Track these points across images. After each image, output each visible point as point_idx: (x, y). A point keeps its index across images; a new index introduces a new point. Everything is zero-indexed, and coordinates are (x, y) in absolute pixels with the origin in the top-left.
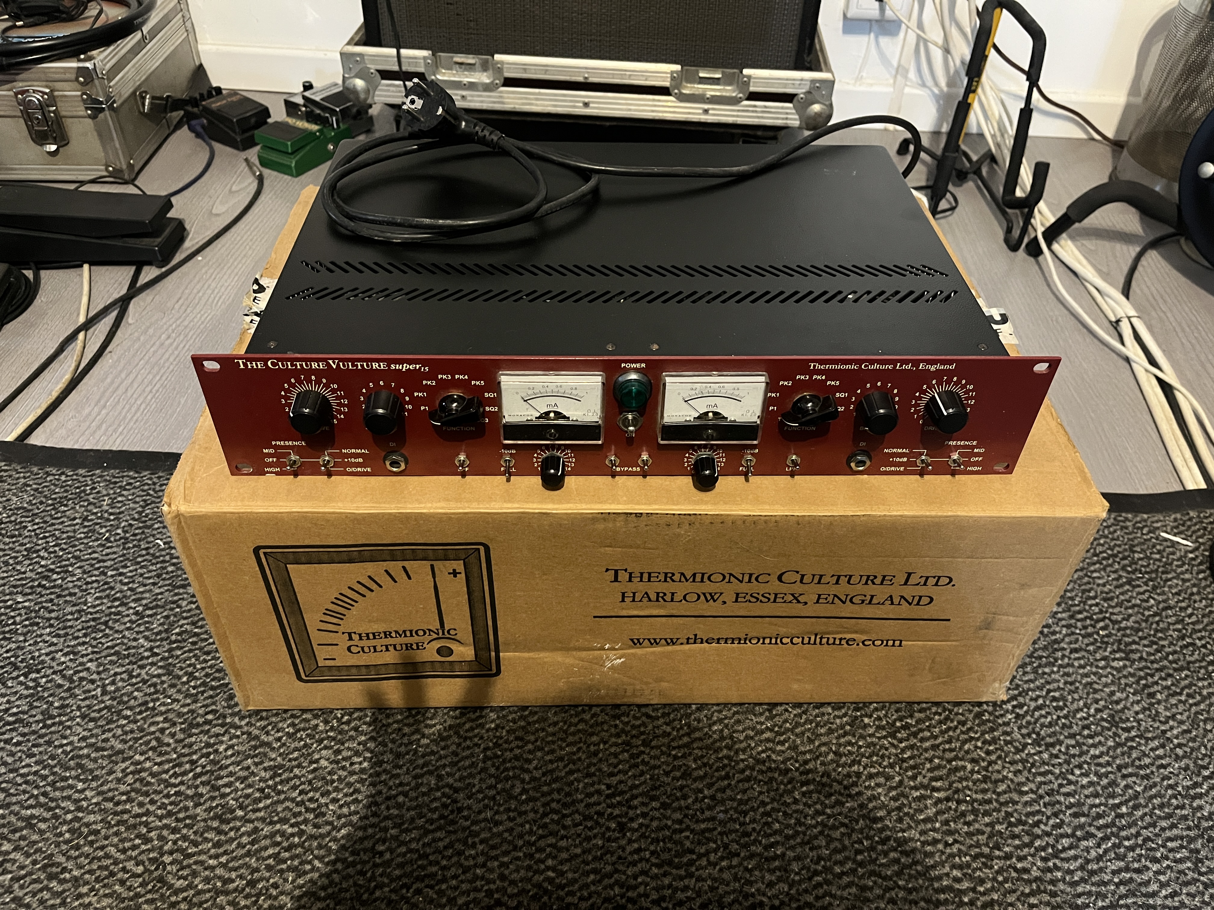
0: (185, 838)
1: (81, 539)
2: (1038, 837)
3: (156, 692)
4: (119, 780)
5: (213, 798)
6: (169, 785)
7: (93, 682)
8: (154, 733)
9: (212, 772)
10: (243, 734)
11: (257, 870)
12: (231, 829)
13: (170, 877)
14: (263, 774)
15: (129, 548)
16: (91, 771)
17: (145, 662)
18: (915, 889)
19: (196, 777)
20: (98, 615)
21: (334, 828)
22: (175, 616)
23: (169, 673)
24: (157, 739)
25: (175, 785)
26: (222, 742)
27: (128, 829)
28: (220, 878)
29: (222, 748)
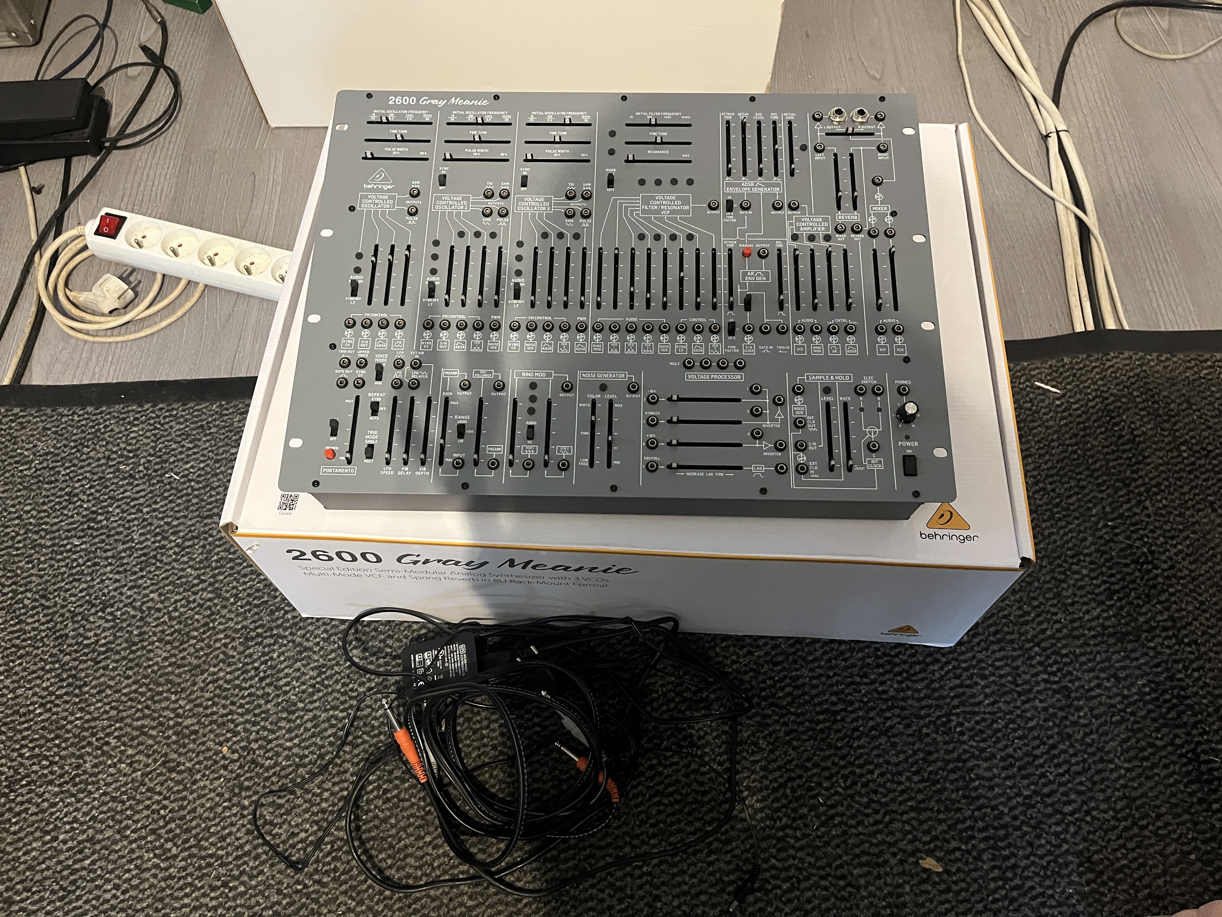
0: (264, 728)
1: (110, 479)
2: (898, 665)
3: (213, 613)
4: (202, 690)
5: (278, 696)
6: (242, 689)
7: (159, 610)
8: (219, 648)
9: (272, 675)
10: (289, 642)
11: (323, 747)
12: (297, 718)
13: (260, 759)
14: (311, 673)
15: (154, 484)
16: (179, 684)
17: (197, 588)
18: (802, 714)
19: (261, 680)
20: (146, 551)
21: (373, 710)
22: (209, 544)
23: (219, 596)
24: (224, 653)
25: (246, 689)
26: (274, 651)
27: (219, 726)
28: (296, 755)
29: (275, 655)
